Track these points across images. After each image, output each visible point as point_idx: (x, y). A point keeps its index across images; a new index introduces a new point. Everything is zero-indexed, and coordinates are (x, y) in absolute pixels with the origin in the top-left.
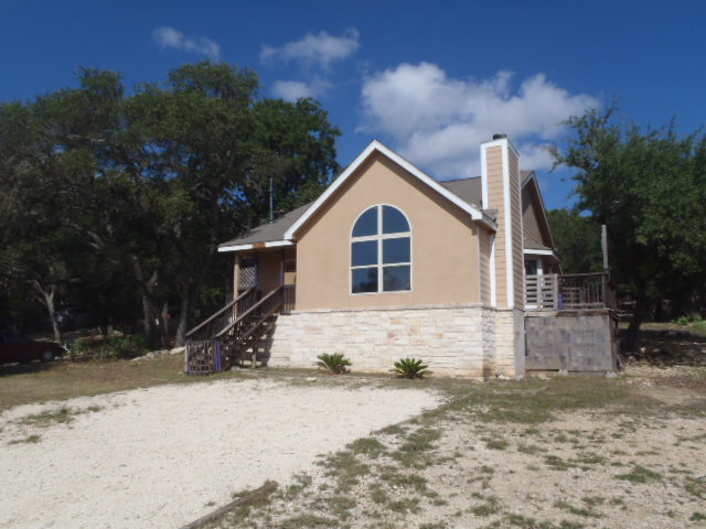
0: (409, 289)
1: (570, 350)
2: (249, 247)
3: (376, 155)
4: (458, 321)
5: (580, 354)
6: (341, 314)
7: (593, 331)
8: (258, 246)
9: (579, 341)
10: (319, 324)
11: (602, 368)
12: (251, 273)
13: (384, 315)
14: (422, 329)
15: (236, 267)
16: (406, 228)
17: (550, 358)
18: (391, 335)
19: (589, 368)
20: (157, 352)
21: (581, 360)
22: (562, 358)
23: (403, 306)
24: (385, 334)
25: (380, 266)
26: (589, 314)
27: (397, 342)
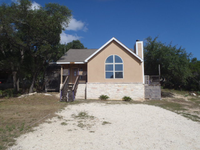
0: (122, 77)
1: (152, 94)
4: (137, 87)
5: (154, 95)
6: (103, 84)
7: (157, 89)
8: (72, 63)
9: (154, 92)
10: (96, 87)
11: (159, 98)
12: (67, 71)
13: (116, 85)
14: (127, 88)
15: (62, 69)
16: (122, 62)
17: (147, 96)
18: (118, 90)
19: (156, 98)
22: (150, 96)
23: (122, 83)
24: (117, 90)
25: (114, 71)
26: (156, 86)
27: (121, 92)
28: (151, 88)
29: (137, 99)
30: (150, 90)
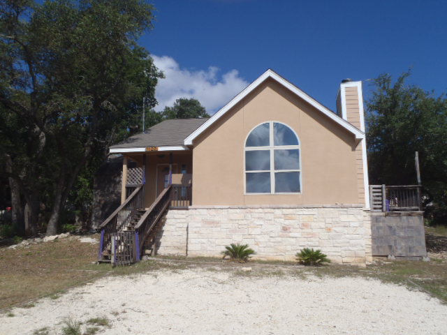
0: (299, 191)
1: (395, 241)
2: (143, 150)
3: (270, 81)
4: (344, 218)
5: (403, 244)
6: (238, 210)
7: (412, 227)
8: (151, 149)
9: (402, 234)
10: (216, 219)
11: (419, 254)
12: (139, 173)
13: (278, 212)
14: (313, 224)
15: (125, 167)
16: (296, 143)
17: (381, 247)
18: (285, 229)
19: (409, 254)
20: (31, 241)
21: (404, 248)
22: (390, 247)
23: (296, 206)
24: (280, 228)
25: (272, 171)
26: (410, 215)
27: (291, 234)
28: (393, 221)
29: (345, 260)
30: (390, 228)
